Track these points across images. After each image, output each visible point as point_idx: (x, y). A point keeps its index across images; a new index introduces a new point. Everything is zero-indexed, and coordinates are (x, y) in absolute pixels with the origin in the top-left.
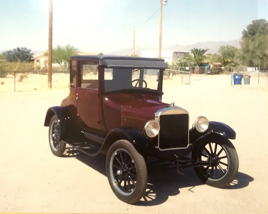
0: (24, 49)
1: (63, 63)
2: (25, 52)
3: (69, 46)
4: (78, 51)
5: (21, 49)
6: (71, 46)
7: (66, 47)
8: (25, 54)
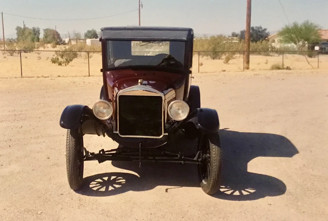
0: (259, 28)
1: (301, 43)
2: (259, 32)
3: (308, 22)
4: (319, 28)
5: (255, 28)
6: (310, 23)
7: (304, 24)
8: (259, 33)
